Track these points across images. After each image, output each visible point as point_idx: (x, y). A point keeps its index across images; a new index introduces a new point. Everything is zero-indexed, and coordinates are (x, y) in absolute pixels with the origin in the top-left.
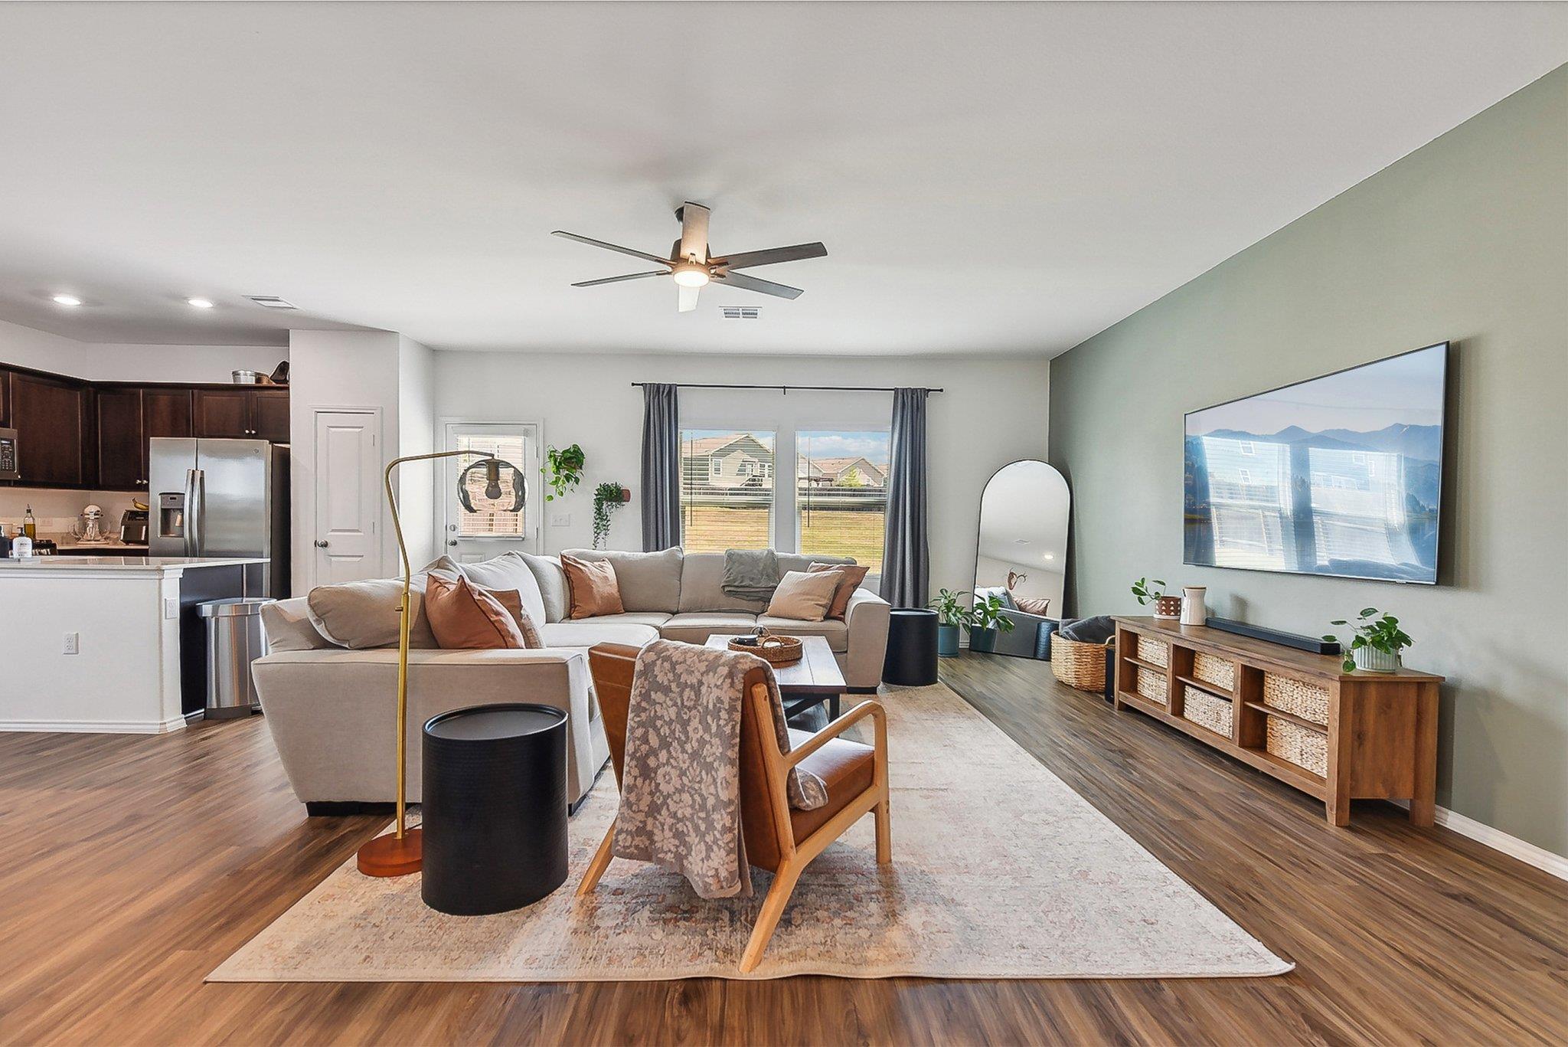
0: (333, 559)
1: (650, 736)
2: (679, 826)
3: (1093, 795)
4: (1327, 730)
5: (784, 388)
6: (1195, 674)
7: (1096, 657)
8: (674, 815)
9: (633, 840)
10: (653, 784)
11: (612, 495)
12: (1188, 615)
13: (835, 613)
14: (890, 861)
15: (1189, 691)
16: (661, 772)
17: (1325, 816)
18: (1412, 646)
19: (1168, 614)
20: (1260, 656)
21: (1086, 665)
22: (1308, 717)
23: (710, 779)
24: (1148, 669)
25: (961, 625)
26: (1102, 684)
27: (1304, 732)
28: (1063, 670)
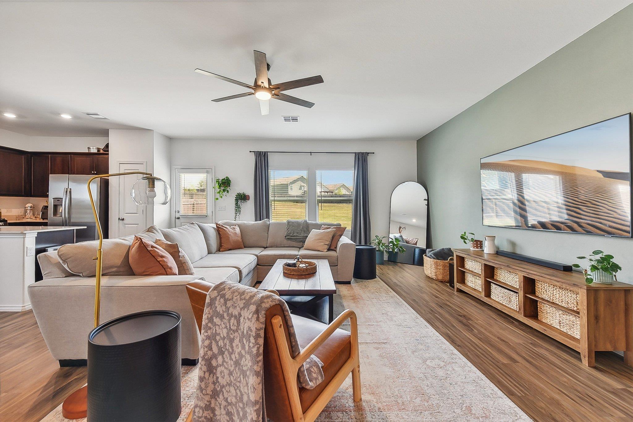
0: (126, 225)
1: (213, 346)
2: (229, 407)
3: (459, 346)
4: (579, 314)
5: (311, 152)
6: (495, 277)
7: (444, 266)
8: (226, 400)
9: (203, 413)
10: (215, 377)
11: (242, 198)
12: (487, 249)
13: (332, 248)
14: (361, 399)
15: (493, 286)
16: (219, 369)
17: (580, 360)
18: (622, 270)
19: (477, 248)
20: (534, 272)
21: (440, 270)
22: (564, 305)
23: (245, 382)
24: (470, 273)
25: (384, 251)
26: (448, 278)
27: (561, 312)
28: (430, 272)
